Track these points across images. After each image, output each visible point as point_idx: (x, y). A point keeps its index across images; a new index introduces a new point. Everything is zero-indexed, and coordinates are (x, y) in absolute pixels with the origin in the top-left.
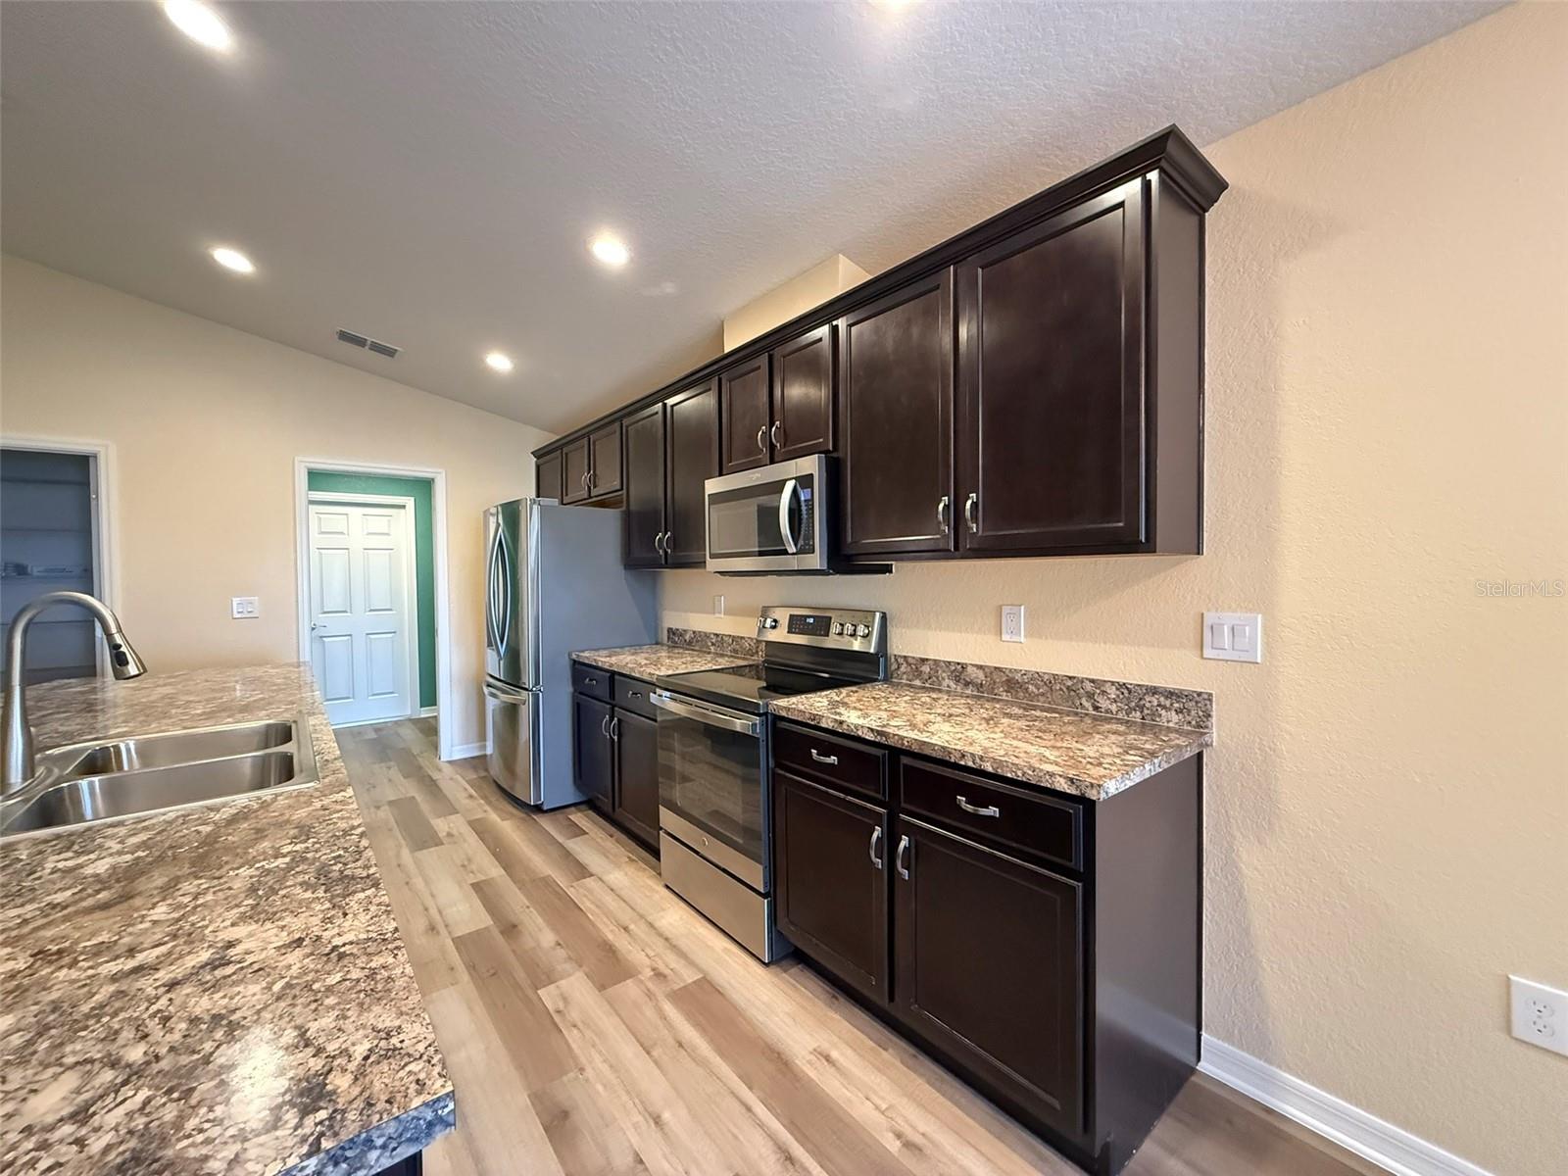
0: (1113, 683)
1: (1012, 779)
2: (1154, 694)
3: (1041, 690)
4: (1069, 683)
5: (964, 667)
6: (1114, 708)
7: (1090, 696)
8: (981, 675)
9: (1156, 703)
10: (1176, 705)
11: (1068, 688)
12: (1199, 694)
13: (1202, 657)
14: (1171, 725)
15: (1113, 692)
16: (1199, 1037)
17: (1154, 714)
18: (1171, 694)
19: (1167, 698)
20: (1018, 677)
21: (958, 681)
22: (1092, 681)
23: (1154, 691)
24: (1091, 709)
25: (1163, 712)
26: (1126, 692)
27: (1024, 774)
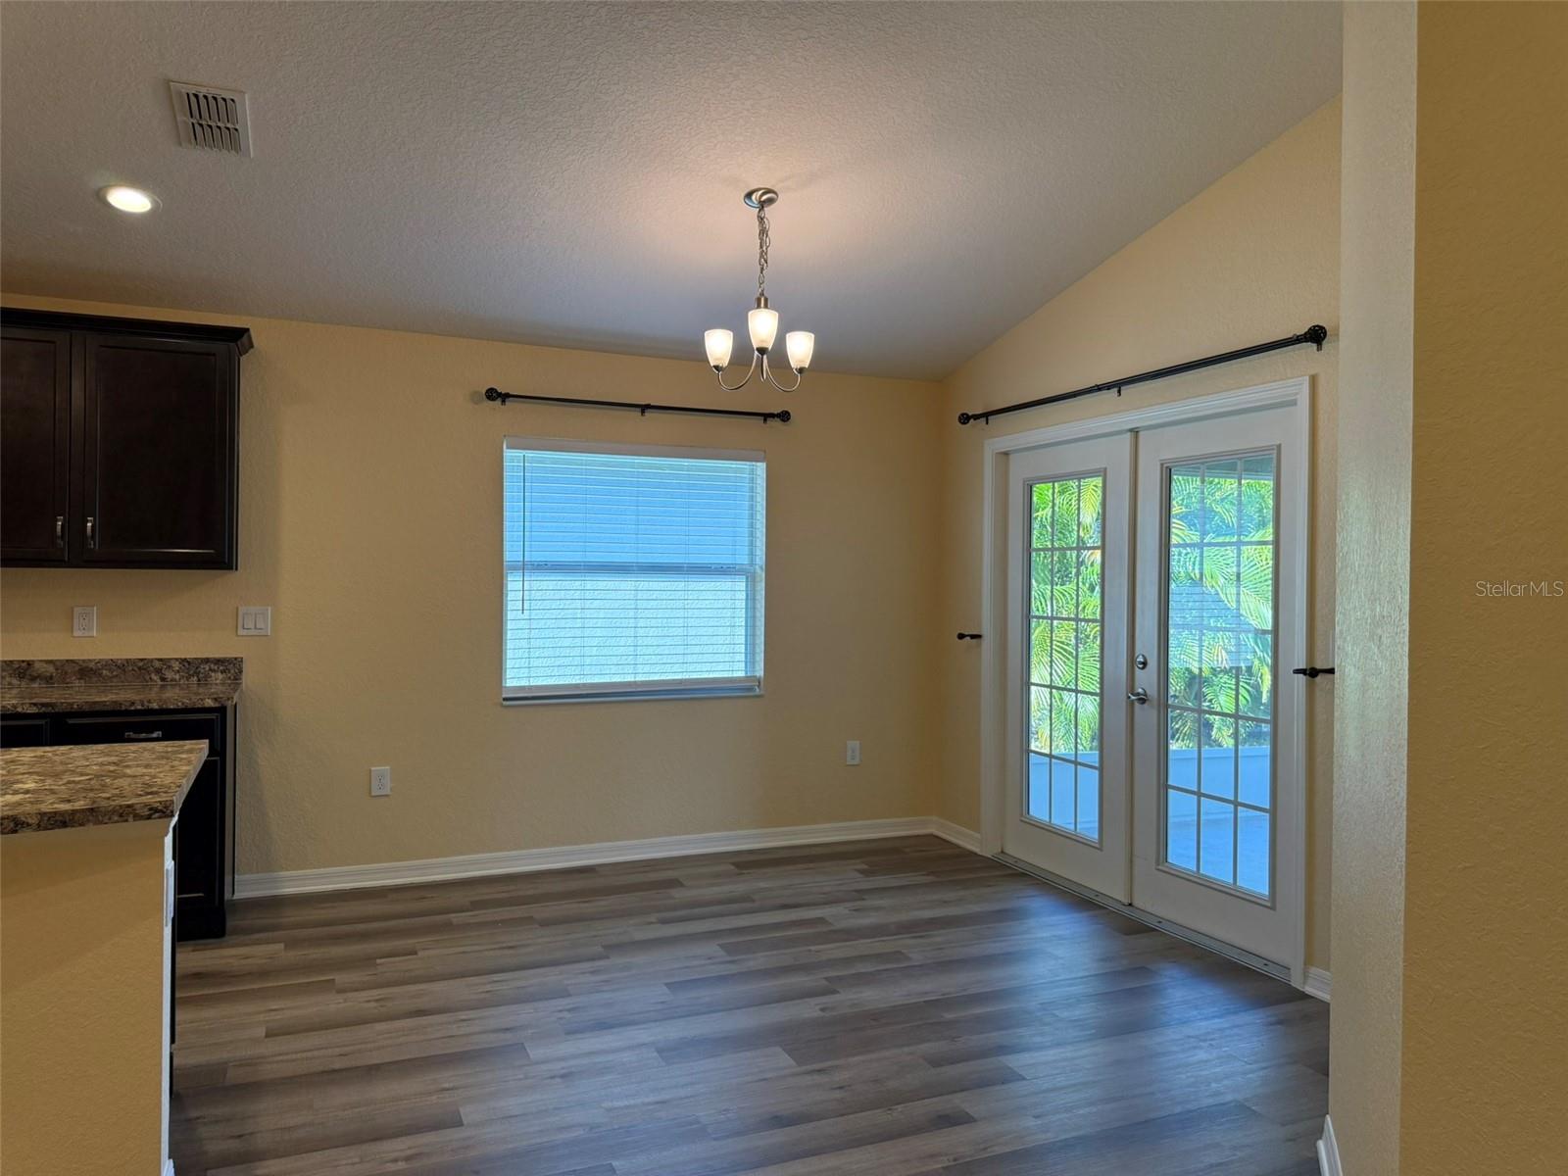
0: (177, 659)
1: (174, 709)
2: (207, 663)
3: (115, 673)
4: (141, 664)
5: (30, 664)
6: (177, 677)
7: (158, 671)
8: (51, 669)
9: (207, 669)
10: (221, 668)
11: (140, 668)
12: (236, 659)
13: (237, 635)
14: (218, 682)
15: (176, 666)
16: (234, 878)
17: (207, 677)
18: (218, 661)
19: (215, 664)
20: (92, 665)
21: (23, 678)
22: (160, 660)
23: (207, 661)
24: (158, 680)
25: (213, 674)
26: (186, 664)
27: (183, 704)
